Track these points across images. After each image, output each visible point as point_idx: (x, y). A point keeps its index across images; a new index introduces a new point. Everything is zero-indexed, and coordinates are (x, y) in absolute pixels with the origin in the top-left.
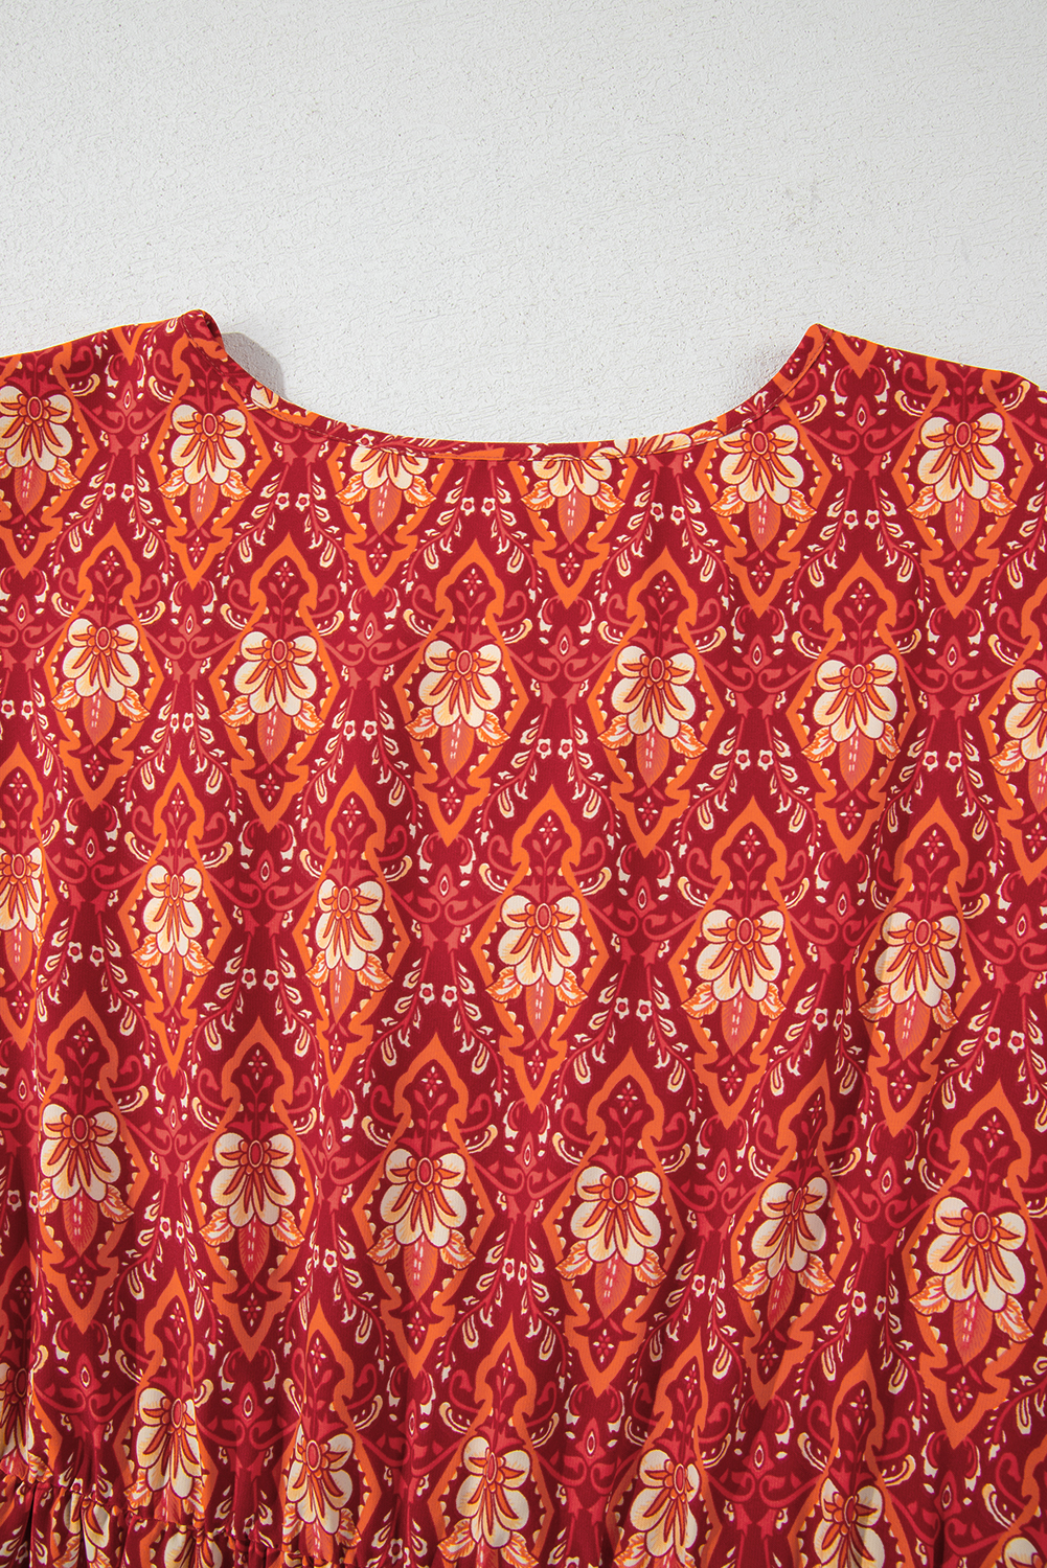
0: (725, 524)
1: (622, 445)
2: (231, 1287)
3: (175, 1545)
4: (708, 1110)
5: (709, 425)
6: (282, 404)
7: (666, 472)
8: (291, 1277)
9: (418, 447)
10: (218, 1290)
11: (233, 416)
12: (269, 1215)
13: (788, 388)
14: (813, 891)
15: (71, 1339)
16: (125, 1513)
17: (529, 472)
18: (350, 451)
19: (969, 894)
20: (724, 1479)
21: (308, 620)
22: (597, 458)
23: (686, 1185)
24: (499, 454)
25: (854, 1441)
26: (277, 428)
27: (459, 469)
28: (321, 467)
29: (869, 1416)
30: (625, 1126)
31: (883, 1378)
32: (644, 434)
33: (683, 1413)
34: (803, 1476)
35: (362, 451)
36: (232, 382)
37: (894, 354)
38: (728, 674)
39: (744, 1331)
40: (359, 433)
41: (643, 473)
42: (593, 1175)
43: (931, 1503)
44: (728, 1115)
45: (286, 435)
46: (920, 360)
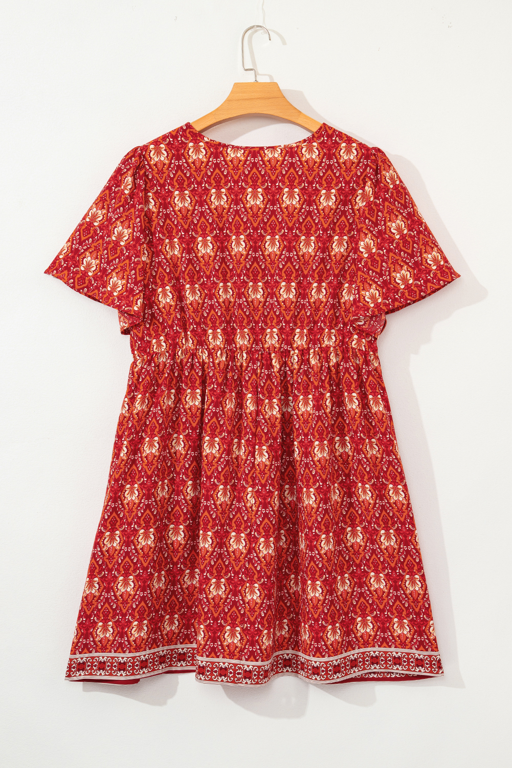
0: (303, 162)
1: (283, 146)
2: (224, 309)
3: (219, 353)
4: (302, 271)
5: (300, 142)
6: (211, 140)
7: (291, 151)
8: (233, 307)
9: (241, 148)
10: (223, 309)
11: (201, 144)
12: (228, 297)
13: (316, 136)
14: (320, 233)
15: (196, 324)
16: (209, 350)
17: (264, 153)
18: (227, 149)
19: (349, 232)
20: (310, 331)
21: (223, 185)
22: (278, 149)
23: (299, 284)
24: (258, 149)
25: (331, 322)
26: (211, 145)
27: (250, 152)
28: (221, 153)
29: (333, 319)
30: (289, 275)
31: (335, 313)
32: (287, 144)
33: (302, 322)
34: (322, 330)
35: (229, 149)
36: (200, 137)
37: (337, 131)
38: (305, 192)
39: (312, 307)
40: (229, 146)
41: (287, 152)
42: (284, 284)
43: (342, 330)
44: (306, 272)
45: (213, 146)
46: (342, 133)
